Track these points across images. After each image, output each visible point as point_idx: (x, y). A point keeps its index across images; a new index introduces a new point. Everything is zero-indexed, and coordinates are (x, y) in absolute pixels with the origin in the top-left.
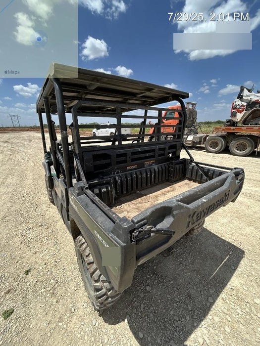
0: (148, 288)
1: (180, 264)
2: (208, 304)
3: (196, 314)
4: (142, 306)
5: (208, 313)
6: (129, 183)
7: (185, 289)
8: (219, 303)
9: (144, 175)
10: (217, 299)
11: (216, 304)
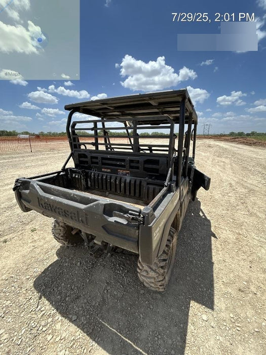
0: (79, 263)
1: (107, 283)
2: (71, 316)
3: (62, 304)
4: (67, 264)
5: (64, 317)
6: (100, 181)
7: (84, 293)
8: (73, 328)
9: (112, 180)
10: (76, 325)
11: (71, 324)
